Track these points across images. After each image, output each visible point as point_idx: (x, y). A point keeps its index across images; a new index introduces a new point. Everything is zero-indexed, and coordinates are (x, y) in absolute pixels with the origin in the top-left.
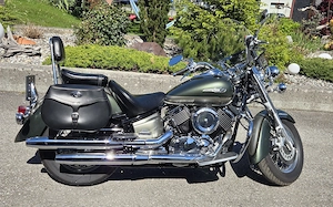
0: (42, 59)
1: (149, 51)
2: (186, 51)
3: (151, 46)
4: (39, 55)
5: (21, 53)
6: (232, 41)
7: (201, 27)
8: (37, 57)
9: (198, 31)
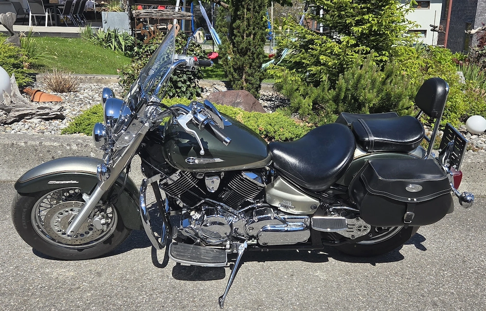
0: (64, 125)
1: (235, 104)
2: (294, 102)
3: (238, 96)
4: (61, 117)
5: (32, 115)
6: (373, 82)
7: (317, 63)
8: (57, 122)
9: (314, 69)
